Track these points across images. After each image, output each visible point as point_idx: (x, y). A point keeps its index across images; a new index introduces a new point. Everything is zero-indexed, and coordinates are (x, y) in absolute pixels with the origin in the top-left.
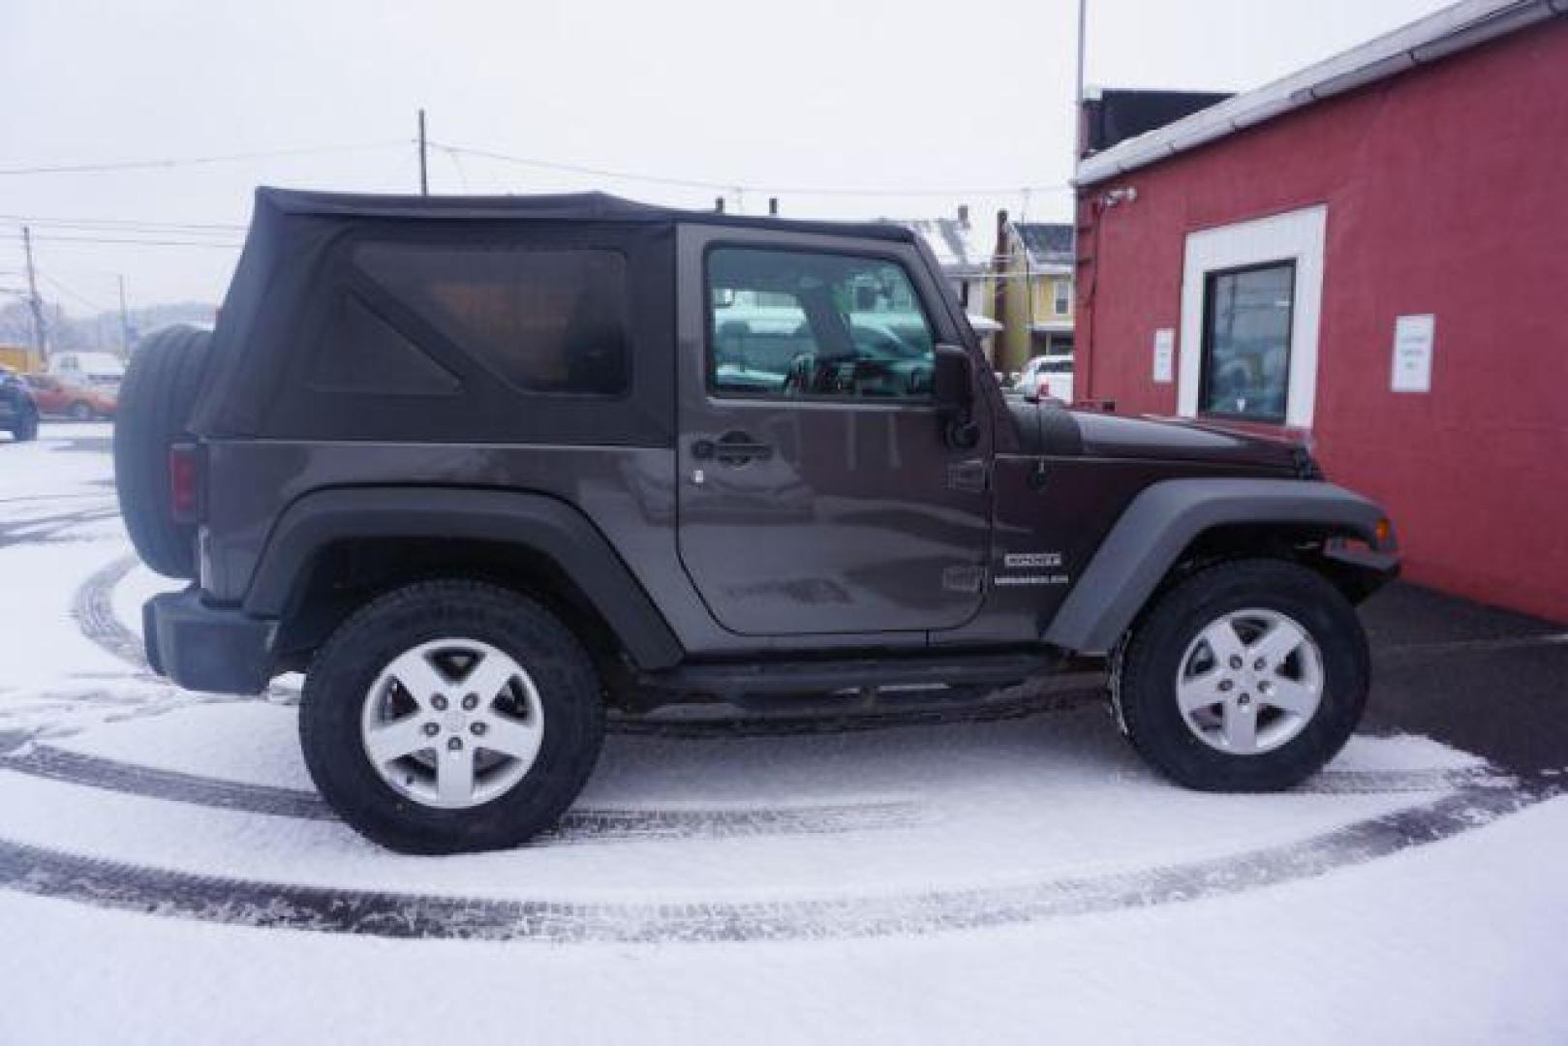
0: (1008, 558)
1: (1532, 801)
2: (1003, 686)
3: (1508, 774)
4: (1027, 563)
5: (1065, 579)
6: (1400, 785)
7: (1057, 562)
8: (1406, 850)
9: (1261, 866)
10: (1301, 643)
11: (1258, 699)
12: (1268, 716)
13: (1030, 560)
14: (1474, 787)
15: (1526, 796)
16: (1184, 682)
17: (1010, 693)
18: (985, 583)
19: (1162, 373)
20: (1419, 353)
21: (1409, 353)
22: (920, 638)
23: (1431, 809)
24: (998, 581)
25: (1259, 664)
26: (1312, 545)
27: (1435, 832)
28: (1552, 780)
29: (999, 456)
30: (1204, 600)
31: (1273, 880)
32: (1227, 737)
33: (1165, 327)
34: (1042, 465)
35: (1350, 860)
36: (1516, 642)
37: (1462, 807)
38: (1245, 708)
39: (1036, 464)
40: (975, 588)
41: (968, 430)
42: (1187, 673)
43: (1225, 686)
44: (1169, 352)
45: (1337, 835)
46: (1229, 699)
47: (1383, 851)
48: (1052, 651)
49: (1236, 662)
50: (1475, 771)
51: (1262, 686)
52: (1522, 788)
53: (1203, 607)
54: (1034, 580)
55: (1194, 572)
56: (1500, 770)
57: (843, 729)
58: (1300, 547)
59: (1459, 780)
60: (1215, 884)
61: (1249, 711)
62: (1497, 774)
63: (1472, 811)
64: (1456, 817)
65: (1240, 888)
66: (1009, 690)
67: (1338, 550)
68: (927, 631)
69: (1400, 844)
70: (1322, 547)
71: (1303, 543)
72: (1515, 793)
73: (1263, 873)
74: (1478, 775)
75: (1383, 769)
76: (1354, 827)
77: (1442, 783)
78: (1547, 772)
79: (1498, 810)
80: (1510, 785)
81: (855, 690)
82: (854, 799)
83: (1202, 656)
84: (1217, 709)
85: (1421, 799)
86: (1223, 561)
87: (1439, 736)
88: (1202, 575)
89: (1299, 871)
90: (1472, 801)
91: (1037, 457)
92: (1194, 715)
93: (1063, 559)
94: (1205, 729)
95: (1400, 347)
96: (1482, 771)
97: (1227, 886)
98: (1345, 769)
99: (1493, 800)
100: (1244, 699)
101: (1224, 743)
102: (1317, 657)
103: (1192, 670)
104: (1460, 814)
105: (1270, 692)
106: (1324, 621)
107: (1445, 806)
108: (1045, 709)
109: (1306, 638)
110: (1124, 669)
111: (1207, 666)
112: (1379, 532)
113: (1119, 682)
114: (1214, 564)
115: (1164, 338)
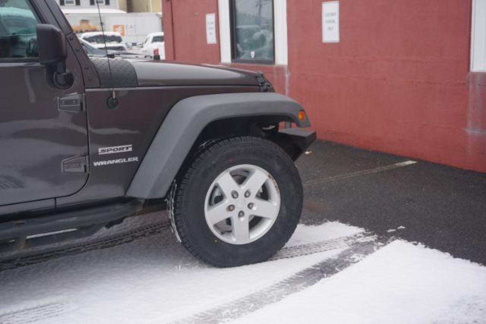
0: (100, 150)
1: (383, 246)
2: (109, 225)
3: (373, 234)
4: (112, 152)
5: (136, 159)
6: (323, 248)
7: (130, 149)
8: (323, 280)
9: (251, 302)
10: (267, 180)
11: (249, 213)
12: (255, 221)
13: (114, 150)
14: (357, 243)
15: (380, 244)
16: (208, 209)
17: (115, 229)
18: (88, 166)
19: (211, 39)
20: (334, 21)
21: (329, 22)
22: (50, 204)
23: (336, 258)
24: (96, 164)
25: (247, 194)
26: (271, 127)
27: (336, 269)
28: (392, 234)
29: (87, 90)
30: (214, 162)
31: (257, 308)
32: (234, 236)
33: (210, 12)
34: (114, 93)
35: (296, 290)
36: (385, 168)
37: (351, 254)
38: (242, 219)
39: (111, 92)
40: (82, 169)
41: (64, 75)
42: (210, 204)
43: (231, 208)
44: (213, 26)
45: (291, 278)
46: (234, 215)
47: (312, 283)
48: (133, 201)
49: (235, 195)
50: (358, 236)
51: (250, 206)
52: (379, 240)
53: (215, 165)
54: (118, 161)
55: (207, 147)
56: (370, 233)
57: (19, 265)
58: (267, 129)
59: (351, 241)
60: (228, 316)
61: (245, 221)
62: (369, 235)
63: (354, 256)
64: (348, 259)
65: (239, 316)
66: (115, 227)
67: (284, 128)
68: (55, 198)
69: (320, 278)
70: (277, 127)
71: (268, 126)
72: (375, 243)
73: (252, 305)
74: (360, 237)
75: (316, 242)
76: (300, 273)
77: (343, 244)
78: (390, 231)
79: (366, 253)
80: (373, 240)
81: (14, 240)
82: (22, 306)
83: (217, 194)
84: (229, 221)
85: (331, 254)
86: (222, 140)
87: (344, 221)
88: (210, 149)
89: (270, 301)
90: (356, 251)
91: (111, 89)
92: (216, 226)
93: (133, 147)
94: (222, 233)
95: (325, 19)
96: (361, 235)
97: (233, 316)
98: (298, 244)
99: (364, 249)
100: (241, 214)
101: (233, 240)
102: (276, 187)
103: (213, 201)
104: (349, 258)
105: (254, 208)
106: (277, 168)
107: (343, 256)
108: (144, 235)
109: (269, 176)
110: (175, 206)
111: (220, 198)
112: (300, 117)
113: (173, 214)
114: (216, 142)
115: (210, 18)
